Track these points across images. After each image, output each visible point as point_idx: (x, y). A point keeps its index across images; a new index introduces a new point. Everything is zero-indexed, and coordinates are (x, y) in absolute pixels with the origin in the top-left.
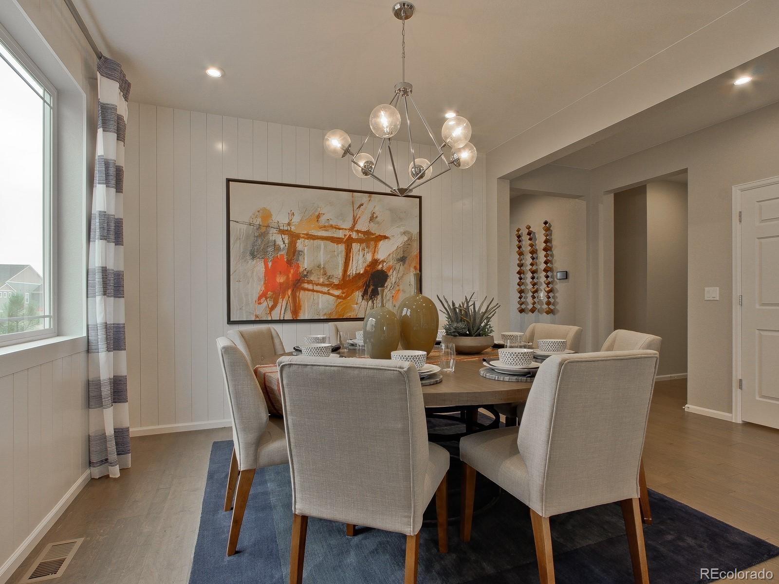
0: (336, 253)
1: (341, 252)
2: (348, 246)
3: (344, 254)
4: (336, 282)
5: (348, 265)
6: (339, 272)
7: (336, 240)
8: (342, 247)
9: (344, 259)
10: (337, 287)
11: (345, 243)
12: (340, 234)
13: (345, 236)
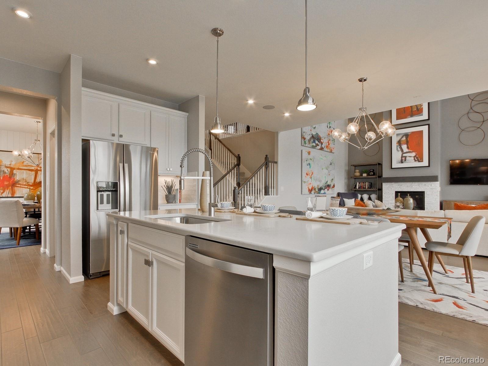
0: (31, 175)
1: (33, 174)
2: (36, 172)
3: (34, 175)
4: (31, 184)
5: (36, 178)
6: (32, 181)
7: (32, 170)
8: (34, 173)
9: (34, 177)
10: (31, 186)
11: (35, 171)
12: (33, 168)
13: (35, 169)
